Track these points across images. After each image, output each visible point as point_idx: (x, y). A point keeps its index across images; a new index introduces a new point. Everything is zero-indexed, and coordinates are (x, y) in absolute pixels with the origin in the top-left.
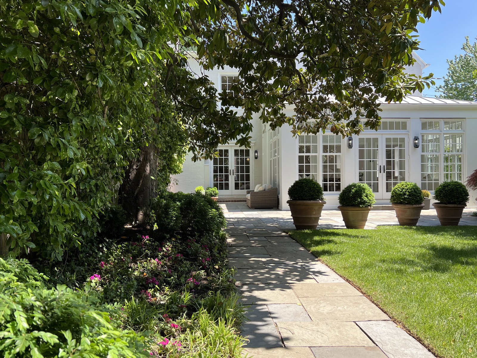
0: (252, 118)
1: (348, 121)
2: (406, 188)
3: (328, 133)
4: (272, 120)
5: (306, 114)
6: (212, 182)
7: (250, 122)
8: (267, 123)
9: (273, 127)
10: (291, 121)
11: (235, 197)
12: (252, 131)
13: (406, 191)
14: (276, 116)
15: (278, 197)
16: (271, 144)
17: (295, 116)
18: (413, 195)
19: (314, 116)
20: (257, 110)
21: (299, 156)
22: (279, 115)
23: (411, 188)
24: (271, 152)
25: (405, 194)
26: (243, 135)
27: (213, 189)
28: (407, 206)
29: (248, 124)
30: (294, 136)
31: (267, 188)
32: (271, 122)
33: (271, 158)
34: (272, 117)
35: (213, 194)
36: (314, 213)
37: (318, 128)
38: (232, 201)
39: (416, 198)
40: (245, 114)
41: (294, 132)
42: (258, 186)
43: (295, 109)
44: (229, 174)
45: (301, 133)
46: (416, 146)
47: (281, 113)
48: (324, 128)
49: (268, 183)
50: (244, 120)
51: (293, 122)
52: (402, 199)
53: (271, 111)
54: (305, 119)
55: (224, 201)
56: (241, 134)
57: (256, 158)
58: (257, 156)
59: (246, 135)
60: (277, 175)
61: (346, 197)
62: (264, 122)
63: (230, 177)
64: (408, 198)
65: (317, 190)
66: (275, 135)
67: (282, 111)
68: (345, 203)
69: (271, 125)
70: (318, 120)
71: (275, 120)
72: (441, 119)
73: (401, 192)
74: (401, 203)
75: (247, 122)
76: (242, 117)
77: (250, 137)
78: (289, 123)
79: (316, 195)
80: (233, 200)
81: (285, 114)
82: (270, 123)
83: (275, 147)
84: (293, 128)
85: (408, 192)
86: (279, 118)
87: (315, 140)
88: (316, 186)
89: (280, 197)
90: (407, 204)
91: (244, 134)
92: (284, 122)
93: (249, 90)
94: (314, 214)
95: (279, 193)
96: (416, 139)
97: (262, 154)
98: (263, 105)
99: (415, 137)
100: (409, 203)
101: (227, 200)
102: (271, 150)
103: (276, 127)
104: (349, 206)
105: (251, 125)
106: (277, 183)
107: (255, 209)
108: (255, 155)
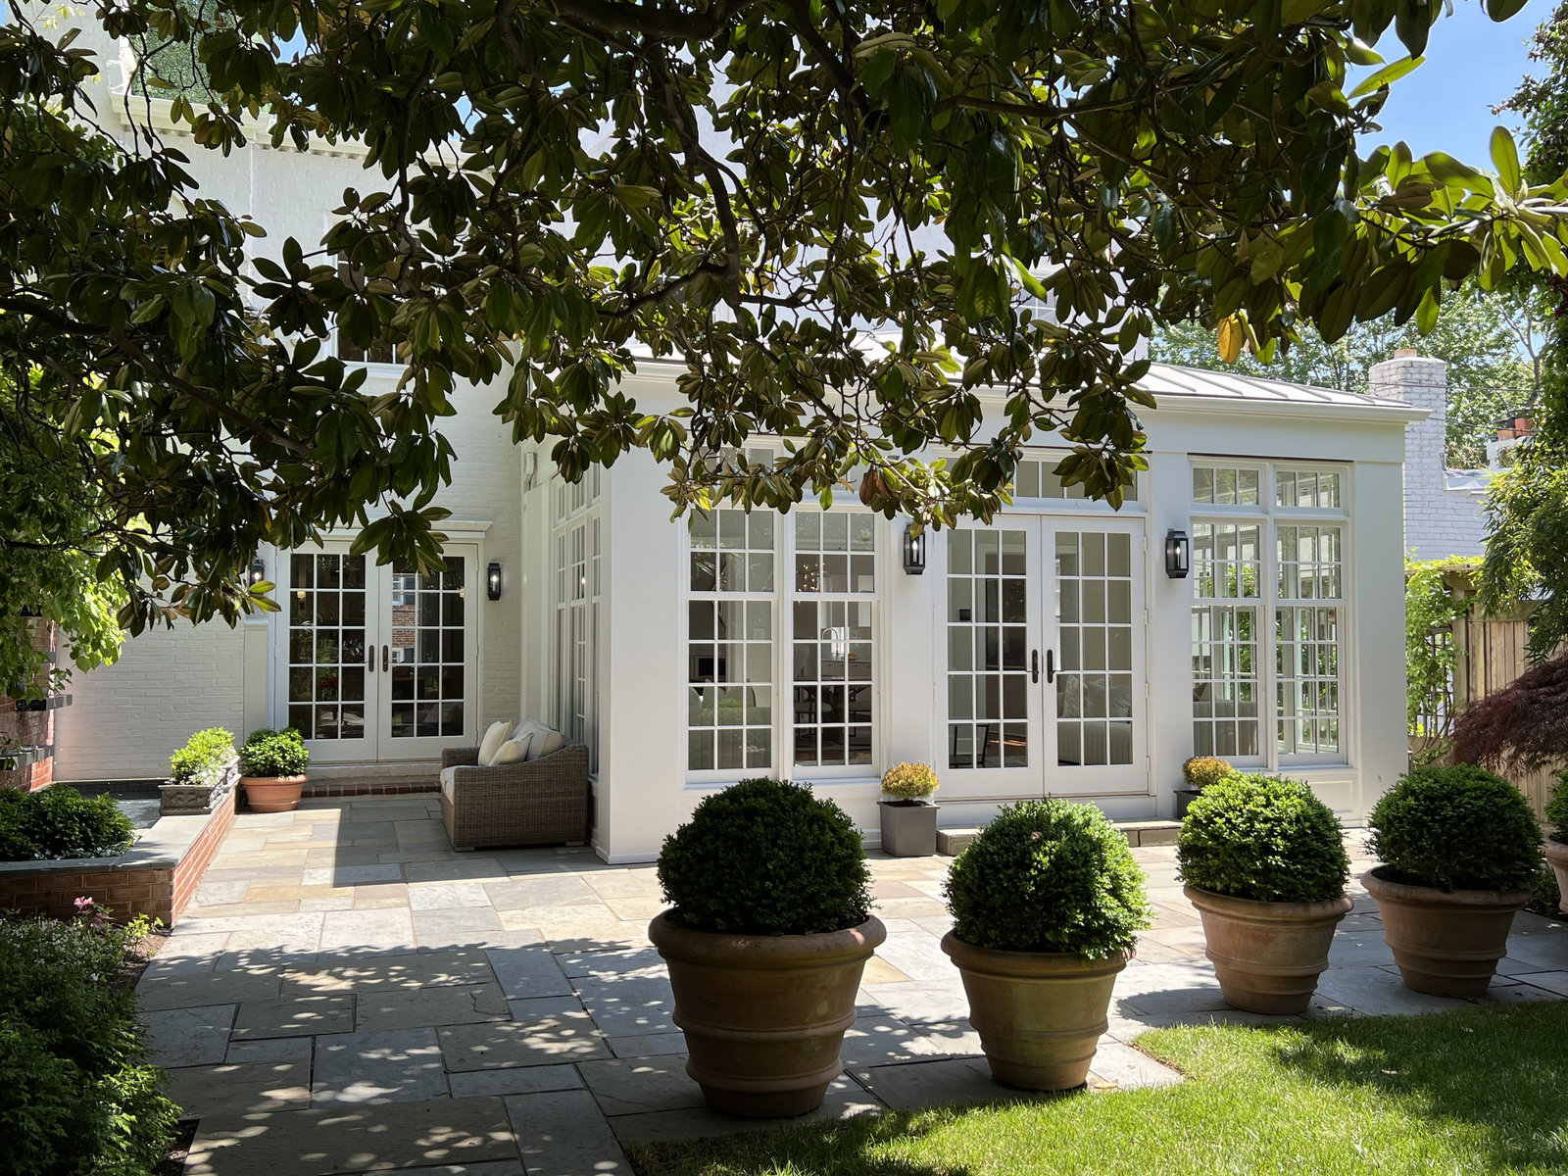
0: (450, 411)
1: (963, 451)
2: (1268, 812)
3: (847, 501)
4: (566, 428)
5: (741, 408)
6: (284, 703)
7: (439, 425)
8: (539, 439)
9: (572, 463)
10: (667, 442)
11: (393, 769)
12: (448, 482)
13: (1271, 833)
14: (588, 404)
15: (590, 788)
16: (561, 541)
17: (687, 412)
18: (1306, 854)
19: (781, 421)
20: (483, 369)
21: (693, 605)
22: (601, 406)
23: (1292, 813)
24: (562, 575)
25: (1267, 850)
26: (399, 500)
27: (284, 741)
28: (1281, 911)
29: (427, 440)
30: (678, 514)
31: (538, 748)
32: (560, 438)
33: (561, 599)
34: (565, 410)
35: (281, 764)
36: (822, 1009)
37: (797, 481)
38: (377, 792)
39: (1323, 868)
40: (411, 385)
41: (679, 495)
42: (497, 728)
43: (683, 380)
44: (366, 665)
45: (715, 499)
46: (1176, 570)
47: (612, 393)
48: (829, 479)
49: (544, 719)
50: (409, 415)
51: (676, 445)
52: (1255, 873)
53: (560, 380)
54: (736, 435)
55: (335, 794)
56: (390, 495)
57: (494, 595)
58: (499, 584)
59: (421, 501)
60: (587, 680)
61: (998, 899)
62: (520, 435)
63: (370, 679)
64: (1286, 871)
65: (838, 859)
66: (578, 502)
67: (624, 385)
68: (992, 933)
69: (558, 454)
70: (800, 443)
71: (580, 427)
72: (1267, 463)
73: (1246, 834)
74: (1245, 894)
75: (423, 428)
76: (393, 401)
77: (441, 513)
78: (655, 446)
79: (833, 893)
80: (383, 784)
81: (632, 403)
82: (552, 440)
83: (579, 555)
84: (673, 476)
85: (1284, 835)
86: (598, 415)
87: (764, 537)
88: (829, 836)
89: (599, 793)
90: (1278, 899)
91: (403, 494)
92: (627, 439)
93: (438, 257)
94: (822, 1019)
95: (596, 770)
96: (1174, 539)
97: (520, 578)
98: (516, 346)
99: (1172, 533)
100: (1291, 896)
101: (356, 785)
102: (562, 564)
103: (585, 467)
104: (1016, 949)
105: (445, 447)
106: (587, 716)
107: (479, 849)
108: (489, 583)
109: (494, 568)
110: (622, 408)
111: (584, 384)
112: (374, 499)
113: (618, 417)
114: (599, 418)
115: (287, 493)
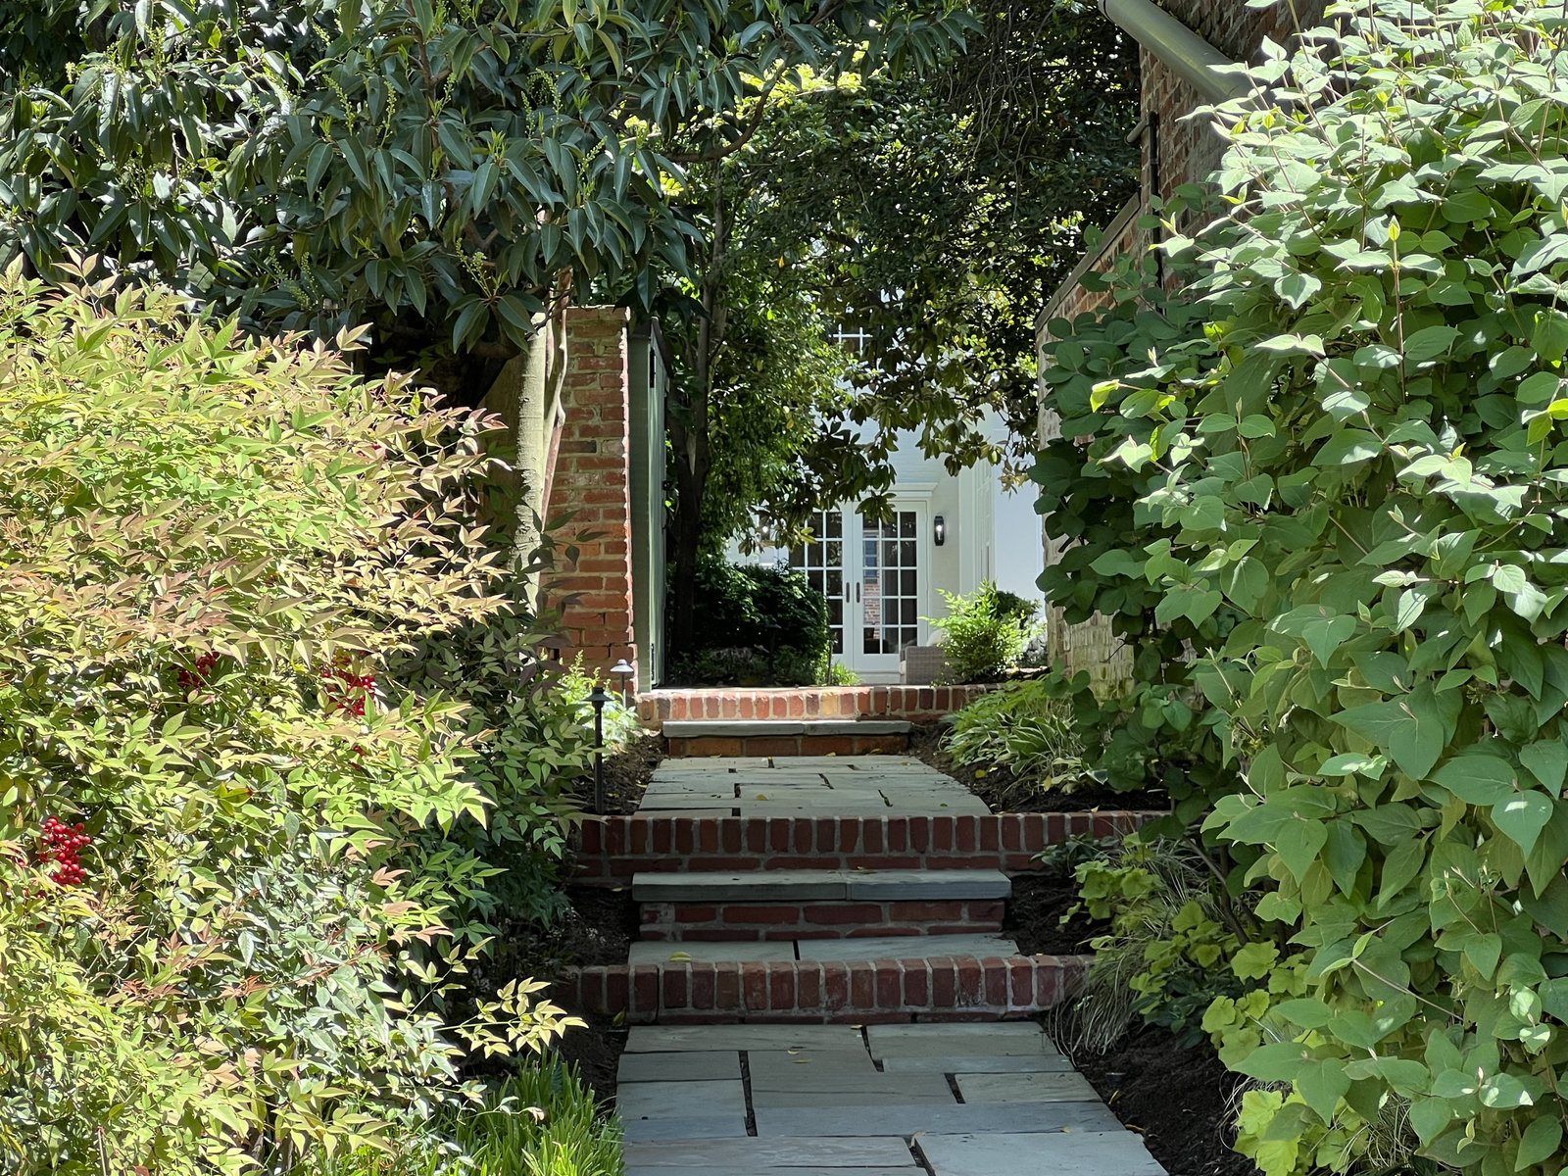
0: (896, 451)
4: (949, 450)
7: (891, 456)
9: (953, 466)
14: (959, 440)
20: (911, 425)
22: (966, 439)
26: (874, 491)
32: (947, 455)
34: (948, 442)
41: (1008, 481)
44: (843, 598)
47: (971, 433)
50: (879, 453)
53: (945, 430)
57: (939, 541)
58: (943, 531)
59: (882, 491)
63: (846, 609)
67: (978, 427)
69: (946, 463)
71: (956, 450)
76: (872, 446)
77: (891, 495)
81: (982, 435)
82: (943, 457)
91: (875, 488)
92: (977, 454)
97: (958, 527)
103: (960, 468)
105: (893, 468)
108: (936, 534)
109: (939, 520)
110: (976, 439)
111: (955, 432)
112: (864, 489)
113: (975, 444)
114: (965, 446)
115: (824, 486)
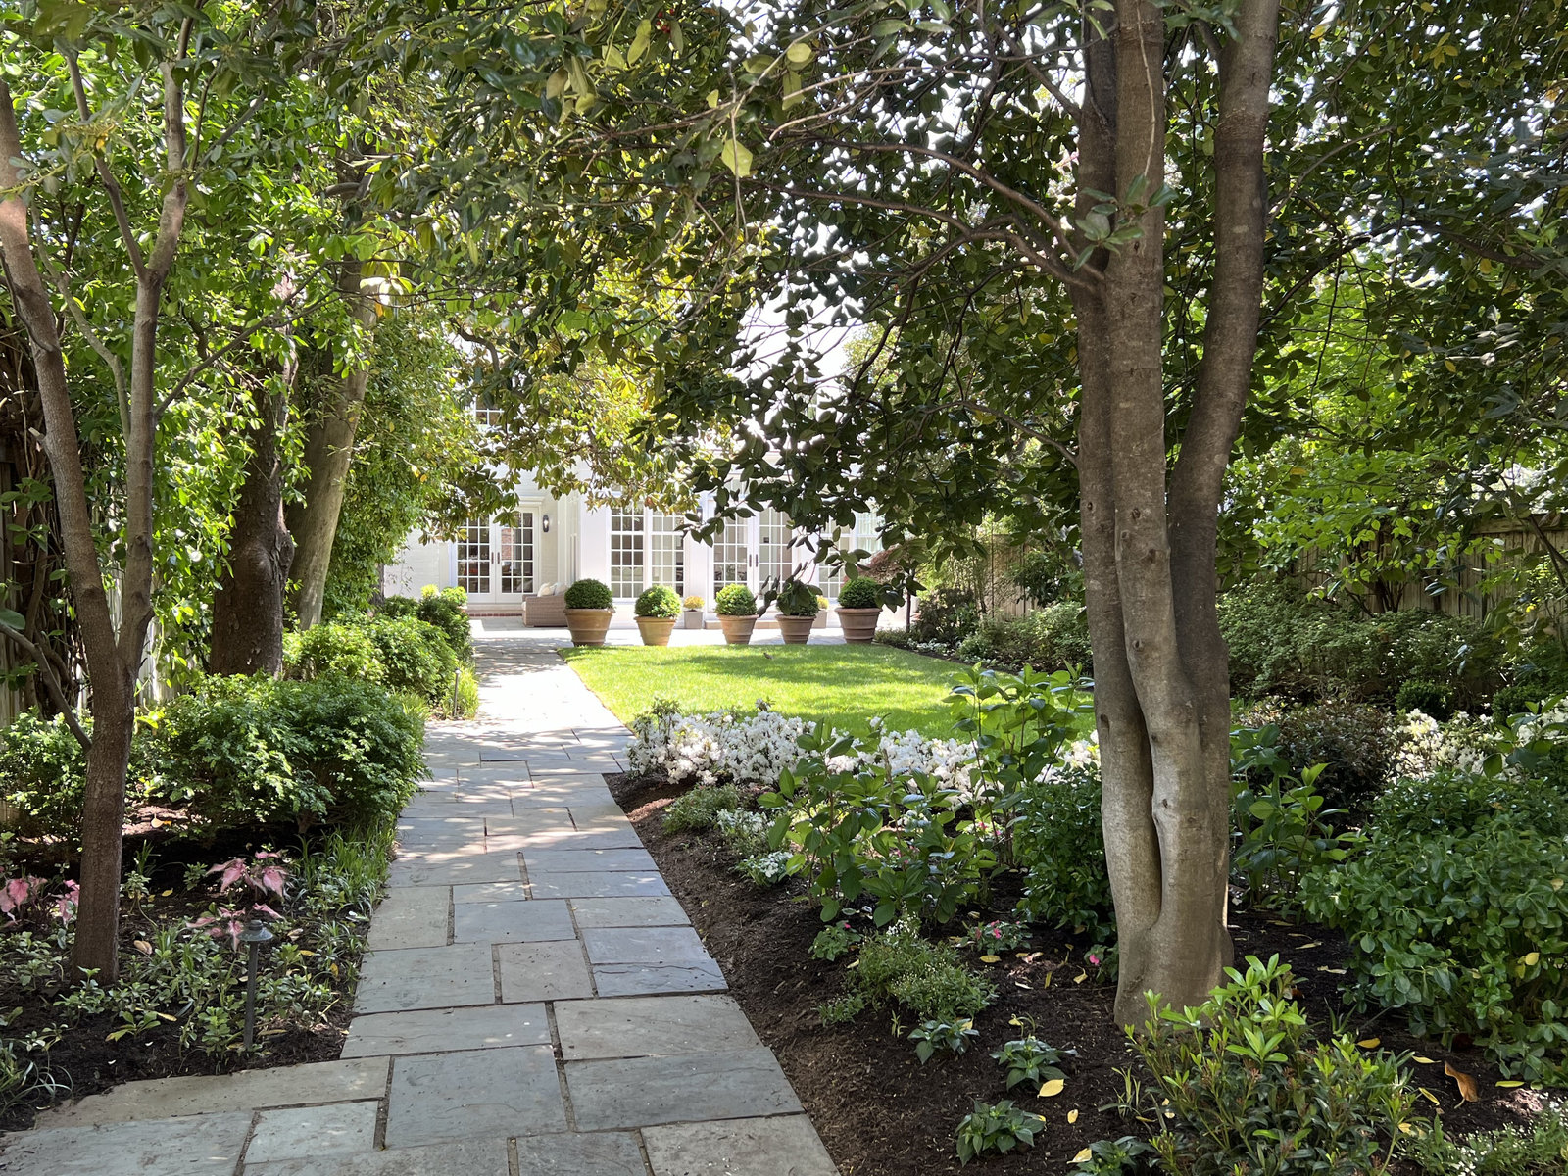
6: (456, 579)
11: (503, 607)
21: (612, 537)
31: (557, 591)
33: (572, 532)
36: (597, 625)
38: (496, 615)
42: (546, 585)
44: (490, 561)
55: (478, 616)
57: (545, 530)
58: (548, 526)
61: (644, 605)
63: (492, 567)
80: (498, 612)
97: (556, 523)
101: (487, 613)
102: (572, 517)
107: (535, 627)
108: (544, 525)
109: (546, 518)
